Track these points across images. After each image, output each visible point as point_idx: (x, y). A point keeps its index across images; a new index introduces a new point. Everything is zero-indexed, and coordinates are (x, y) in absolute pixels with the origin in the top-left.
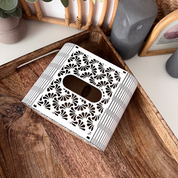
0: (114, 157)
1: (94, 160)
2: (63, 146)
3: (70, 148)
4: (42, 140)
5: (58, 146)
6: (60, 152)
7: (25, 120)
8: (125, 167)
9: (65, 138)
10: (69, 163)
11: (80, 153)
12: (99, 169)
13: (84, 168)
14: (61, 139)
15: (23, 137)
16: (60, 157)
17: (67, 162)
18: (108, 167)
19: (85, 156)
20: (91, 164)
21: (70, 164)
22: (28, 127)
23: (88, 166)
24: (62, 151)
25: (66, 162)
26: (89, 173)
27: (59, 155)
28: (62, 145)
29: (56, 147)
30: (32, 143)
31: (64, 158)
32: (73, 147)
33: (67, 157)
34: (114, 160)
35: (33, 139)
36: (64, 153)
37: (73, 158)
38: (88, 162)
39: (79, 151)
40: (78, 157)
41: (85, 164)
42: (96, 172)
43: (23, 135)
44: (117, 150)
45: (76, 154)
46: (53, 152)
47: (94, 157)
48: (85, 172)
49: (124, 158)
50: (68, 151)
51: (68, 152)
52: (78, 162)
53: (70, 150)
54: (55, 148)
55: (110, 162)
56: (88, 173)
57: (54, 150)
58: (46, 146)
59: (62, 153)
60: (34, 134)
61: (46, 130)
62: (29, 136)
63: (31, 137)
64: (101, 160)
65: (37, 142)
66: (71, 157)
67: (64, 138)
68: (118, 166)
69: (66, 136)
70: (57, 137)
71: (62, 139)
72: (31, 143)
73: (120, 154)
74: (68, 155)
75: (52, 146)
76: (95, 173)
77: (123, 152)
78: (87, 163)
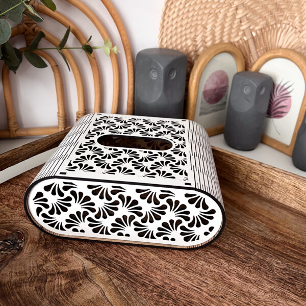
0: (248, 253)
1: (216, 271)
2: (138, 271)
3: (155, 270)
4: (87, 277)
5: (128, 275)
6: (137, 283)
7: (31, 257)
8: (279, 262)
9: (135, 256)
10: (169, 296)
11: (182, 270)
12: (237, 283)
13: (207, 293)
14: (127, 262)
15: (36, 287)
16: (143, 293)
17: (165, 297)
18: (250, 272)
19: (194, 272)
20: (215, 280)
21: (173, 296)
22: (44, 265)
23: (212, 286)
24: (142, 280)
25: (161, 296)
26: (222, 297)
27: (139, 290)
28: (136, 270)
29: (125, 278)
30: (64, 291)
31: (152, 291)
32: (160, 266)
33: (159, 288)
34: (251, 258)
35: (64, 282)
36: (148, 282)
37: (173, 284)
38: (206, 279)
39: (177, 268)
40: (181, 279)
41: (204, 285)
42: (235, 290)
43: (35, 283)
44: (245, 242)
45: (175, 275)
46: (122, 288)
47: (211, 266)
48: (213, 300)
49: (265, 249)
50: (154, 276)
51: (157, 278)
52: (188, 288)
53: (158, 272)
54: (122, 281)
55: (246, 262)
56: (220, 298)
57: (123, 286)
58: (101, 285)
59: (144, 285)
60: (62, 273)
61: (86, 258)
62: (50, 281)
63: (57, 280)
64: (229, 266)
65: (75, 284)
66: (166, 283)
67: (134, 258)
68: (266, 264)
69: (135, 254)
70: (117, 261)
71: (130, 260)
72: (61, 291)
73: (253, 246)
74: (158, 283)
75: (115, 281)
76: (234, 292)
77: (255, 241)
78: (206, 281)
